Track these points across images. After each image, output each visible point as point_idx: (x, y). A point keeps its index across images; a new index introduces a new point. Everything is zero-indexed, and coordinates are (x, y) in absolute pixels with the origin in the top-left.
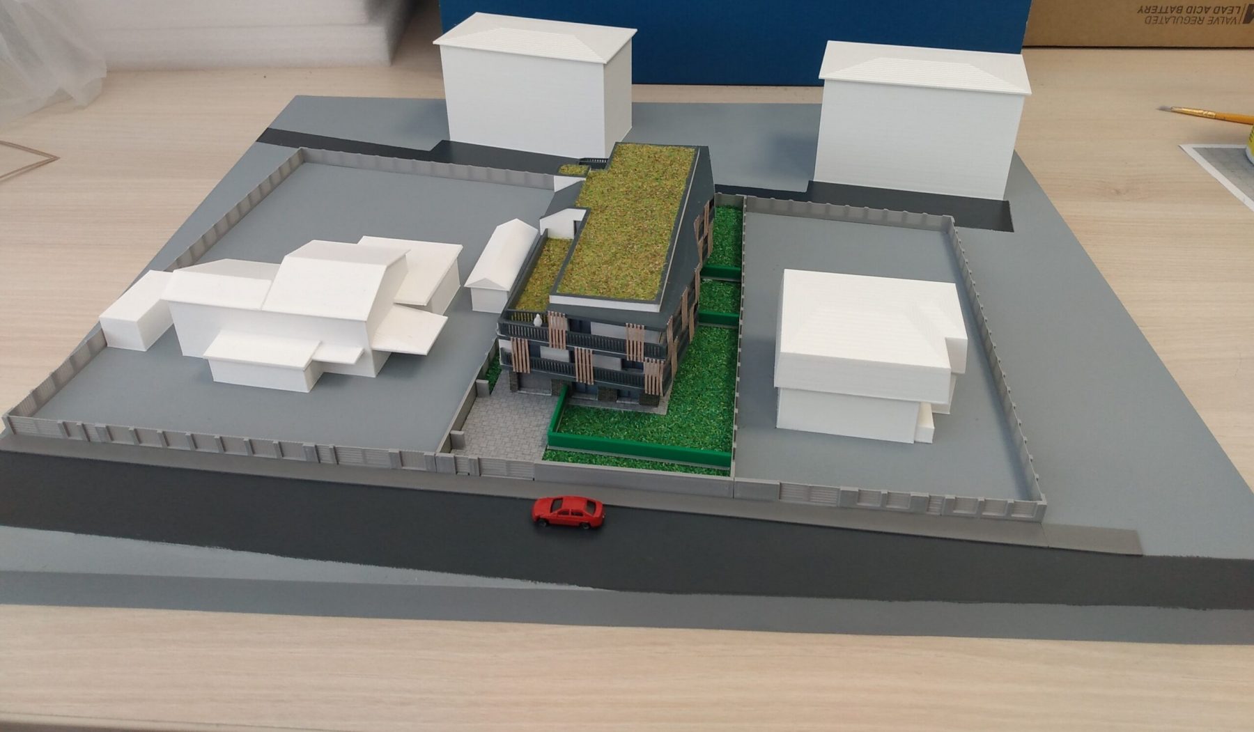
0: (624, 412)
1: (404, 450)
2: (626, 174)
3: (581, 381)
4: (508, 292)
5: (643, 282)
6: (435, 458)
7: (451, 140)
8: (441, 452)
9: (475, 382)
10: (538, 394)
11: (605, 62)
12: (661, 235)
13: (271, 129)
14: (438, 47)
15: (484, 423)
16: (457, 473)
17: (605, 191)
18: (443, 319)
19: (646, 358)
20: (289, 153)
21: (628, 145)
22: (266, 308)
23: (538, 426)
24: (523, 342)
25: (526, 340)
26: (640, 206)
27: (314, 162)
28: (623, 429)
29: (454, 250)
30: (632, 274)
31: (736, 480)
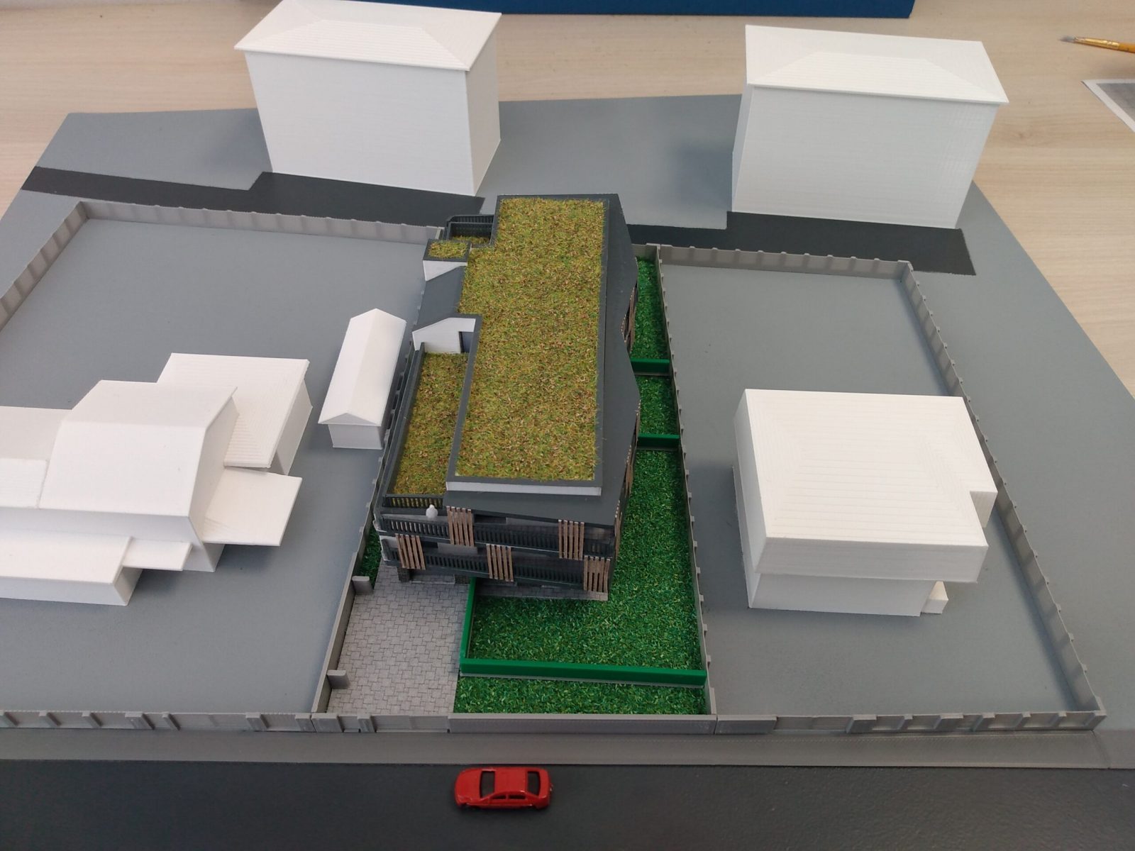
0: (553, 600)
1: (266, 713)
2: (519, 251)
3: (496, 578)
4: (378, 427)
5: (572, 448)
6: (311, 721)
7: (274, 172)
8: (317, 712)
9: (352, 581)
10: (436, 583)
11: (468, 68)
12: (583, 357)
13: (39, 167)
14: (242, 53)
15: (371, 640)
16: (343, 730)
17: (496, 284)
18: (296, 482)
19: (586, 556)
20: (67, 204)
21: (515, 200)
22: (43, 505)
23: (443, 637)
24: (413, 539)
25: (418, 537)
26: (548, 306)
27: (101, 218)
28: (556, 631)
29: (298, 367)
30: (555, 433)
31: (719, 720)
